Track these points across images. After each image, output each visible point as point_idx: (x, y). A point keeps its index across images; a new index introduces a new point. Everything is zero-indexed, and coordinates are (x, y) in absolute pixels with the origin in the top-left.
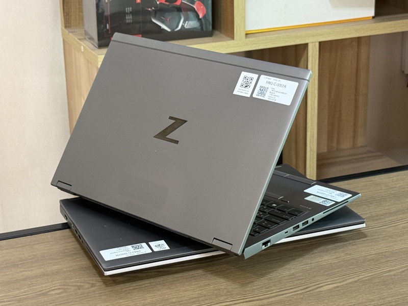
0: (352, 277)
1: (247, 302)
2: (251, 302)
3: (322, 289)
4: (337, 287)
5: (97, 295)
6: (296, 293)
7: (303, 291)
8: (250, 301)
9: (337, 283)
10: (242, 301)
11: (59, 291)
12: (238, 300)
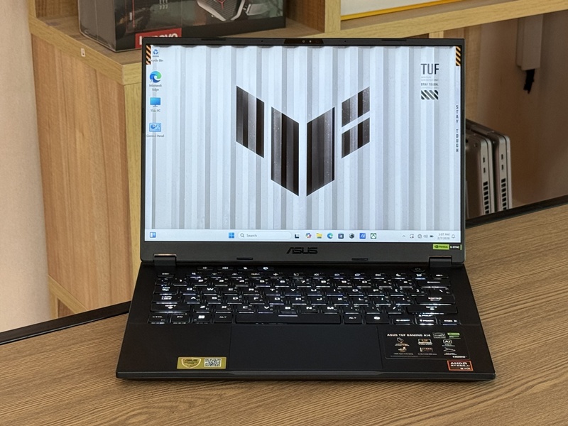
1: (434, 416)
2: (440, 417)
3: (534, 390)
4: (555, 385)
5: (205, 420)
6: (499, 398)
7: (509, 395)
8: (438, 415)
9: (552, 379)
10: (427, 415)
11: (143, 417)
12: (419, 415)
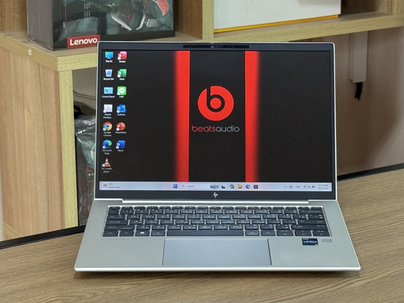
0: (381, 272)
